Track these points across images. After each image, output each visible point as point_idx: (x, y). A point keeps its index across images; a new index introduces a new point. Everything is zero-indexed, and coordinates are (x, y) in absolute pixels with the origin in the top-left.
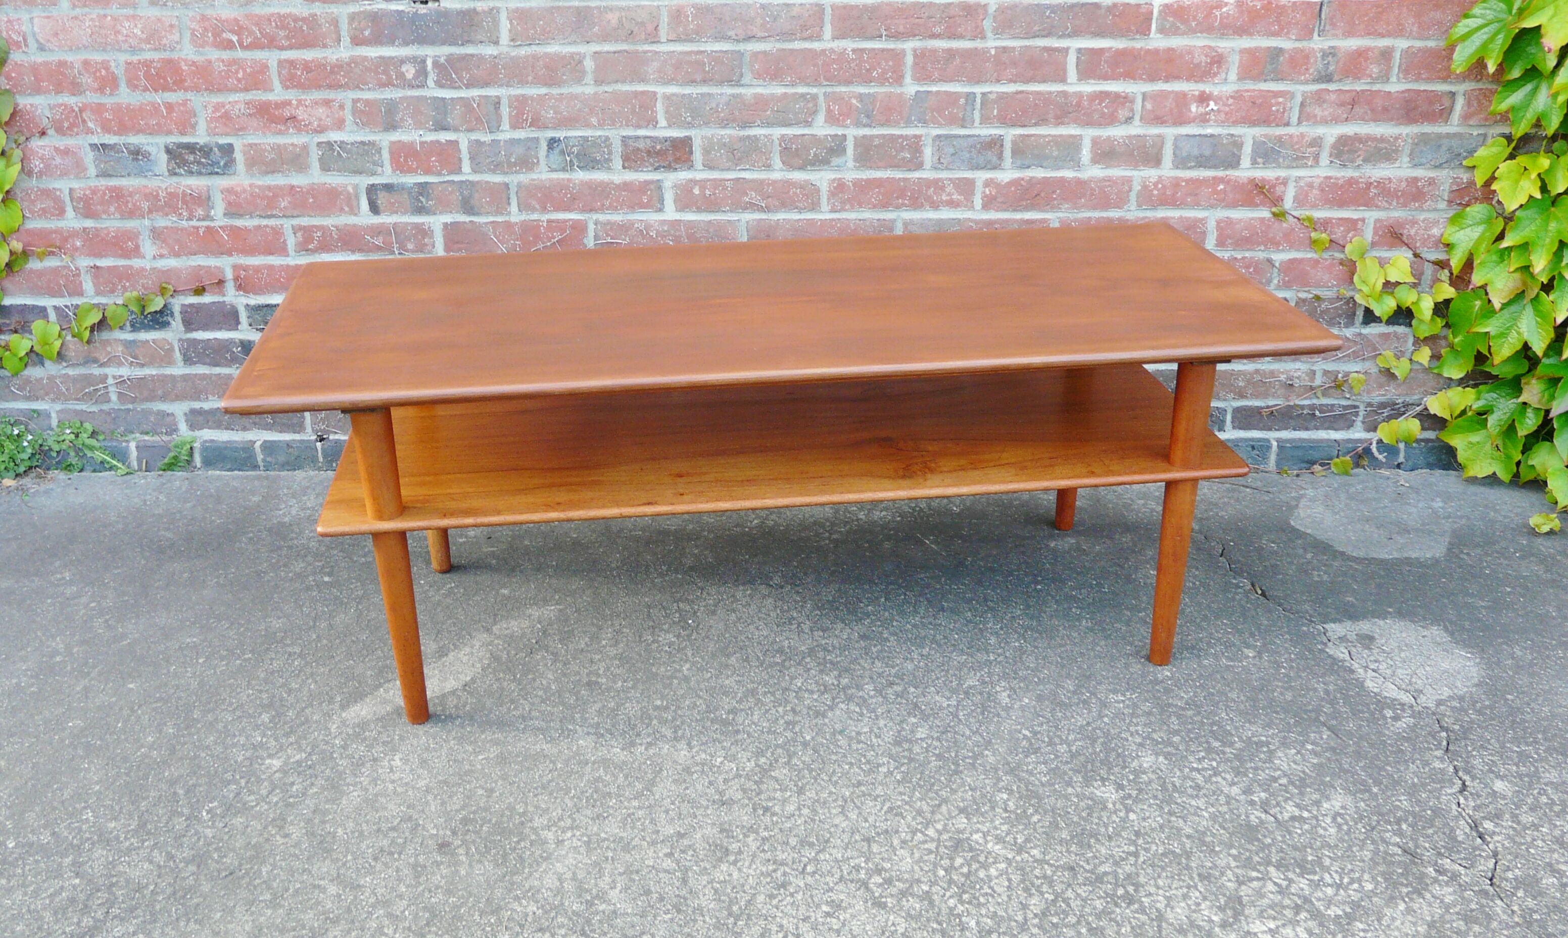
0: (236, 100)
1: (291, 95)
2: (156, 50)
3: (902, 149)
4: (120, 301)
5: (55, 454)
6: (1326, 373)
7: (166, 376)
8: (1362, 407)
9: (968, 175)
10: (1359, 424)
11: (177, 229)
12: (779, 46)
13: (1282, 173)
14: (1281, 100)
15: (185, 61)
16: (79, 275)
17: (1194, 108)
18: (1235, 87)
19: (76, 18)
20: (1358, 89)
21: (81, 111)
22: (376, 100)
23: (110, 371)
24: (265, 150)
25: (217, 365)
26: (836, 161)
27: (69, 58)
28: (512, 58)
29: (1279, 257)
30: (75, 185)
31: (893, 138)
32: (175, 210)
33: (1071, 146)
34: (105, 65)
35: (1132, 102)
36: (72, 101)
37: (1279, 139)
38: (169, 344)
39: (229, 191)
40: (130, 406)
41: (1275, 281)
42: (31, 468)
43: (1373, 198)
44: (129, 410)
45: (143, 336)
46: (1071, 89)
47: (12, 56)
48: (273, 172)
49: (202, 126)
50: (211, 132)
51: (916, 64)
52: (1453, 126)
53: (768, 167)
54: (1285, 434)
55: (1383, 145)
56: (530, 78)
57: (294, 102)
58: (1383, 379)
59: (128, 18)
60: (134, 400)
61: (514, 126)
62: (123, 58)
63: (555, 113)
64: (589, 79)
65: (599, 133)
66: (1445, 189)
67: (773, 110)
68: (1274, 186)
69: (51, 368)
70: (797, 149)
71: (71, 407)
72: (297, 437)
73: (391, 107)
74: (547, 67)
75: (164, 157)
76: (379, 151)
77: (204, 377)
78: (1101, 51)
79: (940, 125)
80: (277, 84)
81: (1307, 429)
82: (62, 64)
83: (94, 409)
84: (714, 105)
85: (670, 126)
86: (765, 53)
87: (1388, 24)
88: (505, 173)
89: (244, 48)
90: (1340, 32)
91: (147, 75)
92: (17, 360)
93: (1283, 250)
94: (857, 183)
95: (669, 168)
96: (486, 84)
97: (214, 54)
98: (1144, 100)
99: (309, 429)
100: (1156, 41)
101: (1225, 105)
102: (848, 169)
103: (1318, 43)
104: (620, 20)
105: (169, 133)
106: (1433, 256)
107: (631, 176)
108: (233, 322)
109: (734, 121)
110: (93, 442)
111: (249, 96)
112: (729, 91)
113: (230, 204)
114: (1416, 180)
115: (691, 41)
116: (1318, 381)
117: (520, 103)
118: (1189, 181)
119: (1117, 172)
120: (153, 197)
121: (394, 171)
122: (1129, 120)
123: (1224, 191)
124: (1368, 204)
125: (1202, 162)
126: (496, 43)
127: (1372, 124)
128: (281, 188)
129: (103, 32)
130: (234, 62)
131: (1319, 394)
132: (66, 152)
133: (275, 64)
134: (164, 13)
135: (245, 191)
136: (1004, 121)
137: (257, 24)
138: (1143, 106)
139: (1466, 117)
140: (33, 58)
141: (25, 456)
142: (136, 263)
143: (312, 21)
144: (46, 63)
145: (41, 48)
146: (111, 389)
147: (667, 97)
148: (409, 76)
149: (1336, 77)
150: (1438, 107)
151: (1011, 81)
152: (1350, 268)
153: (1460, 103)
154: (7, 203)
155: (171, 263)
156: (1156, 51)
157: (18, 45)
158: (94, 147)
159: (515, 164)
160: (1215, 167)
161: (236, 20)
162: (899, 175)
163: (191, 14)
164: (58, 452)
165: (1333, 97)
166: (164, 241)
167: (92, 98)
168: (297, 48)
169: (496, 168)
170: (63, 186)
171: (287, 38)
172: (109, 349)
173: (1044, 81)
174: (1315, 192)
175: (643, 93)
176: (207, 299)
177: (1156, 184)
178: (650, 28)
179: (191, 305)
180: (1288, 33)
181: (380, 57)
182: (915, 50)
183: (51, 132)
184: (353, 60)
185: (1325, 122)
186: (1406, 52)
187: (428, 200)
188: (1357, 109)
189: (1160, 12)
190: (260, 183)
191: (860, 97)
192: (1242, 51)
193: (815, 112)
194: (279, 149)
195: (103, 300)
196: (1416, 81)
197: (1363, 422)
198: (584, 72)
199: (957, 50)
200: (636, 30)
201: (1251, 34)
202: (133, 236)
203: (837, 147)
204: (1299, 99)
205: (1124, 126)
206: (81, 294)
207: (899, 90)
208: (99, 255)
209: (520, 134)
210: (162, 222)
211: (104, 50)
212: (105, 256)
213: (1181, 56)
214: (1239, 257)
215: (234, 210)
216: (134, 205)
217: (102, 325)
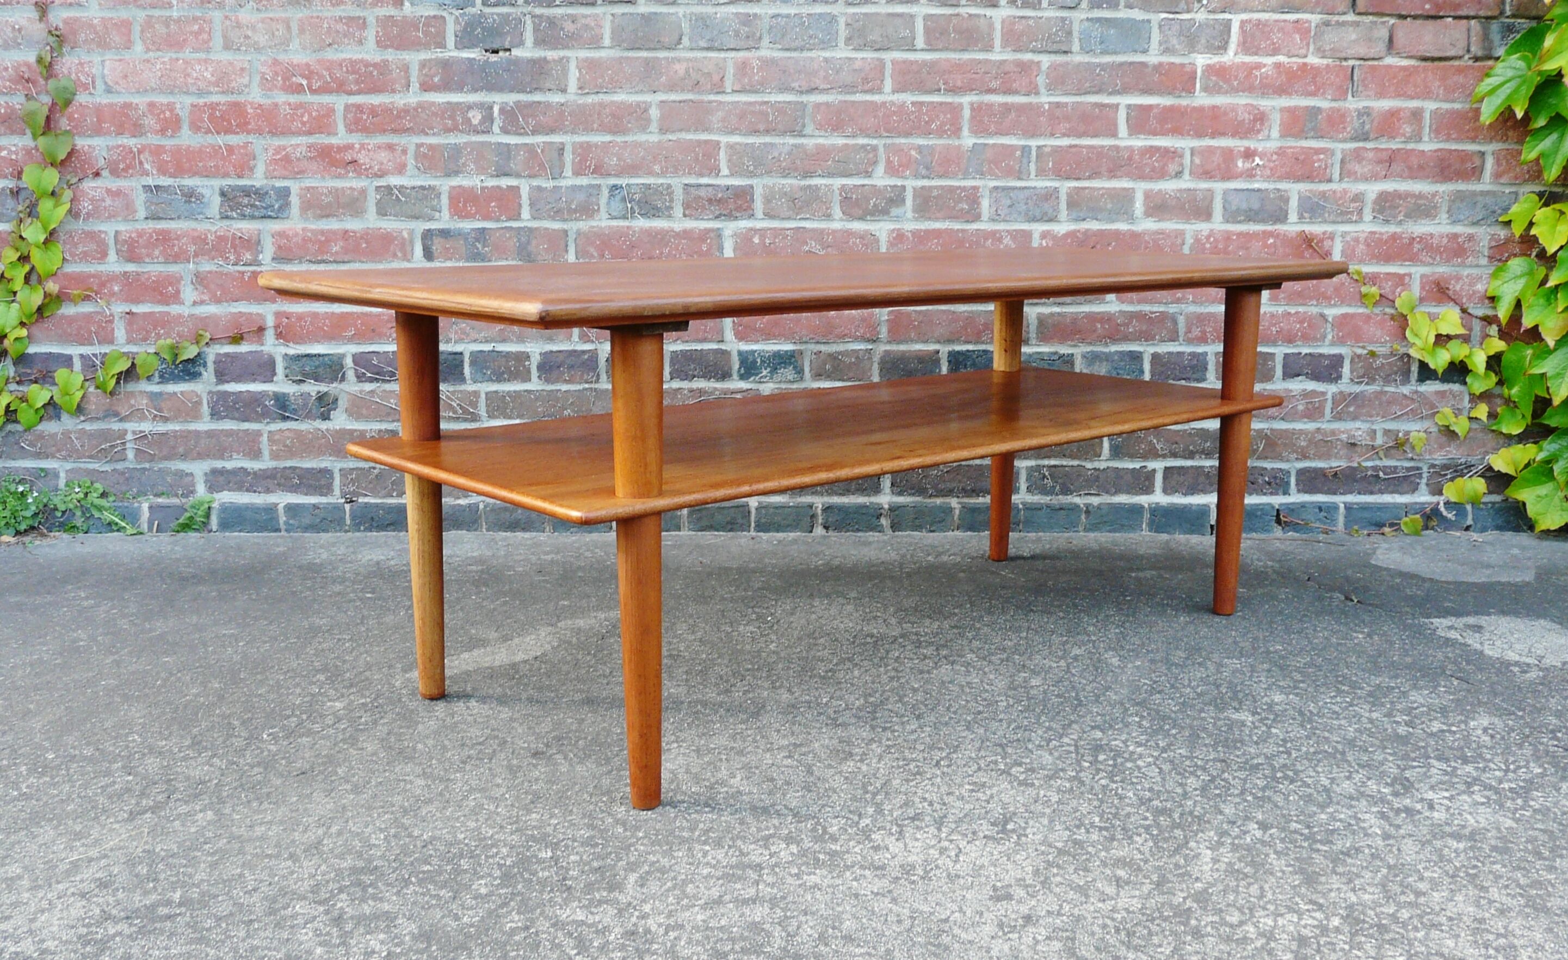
0: (298, 144)
1: (355, 139)
2: (223, 92)
3: (960, 200)
4: (152, 350)
5: (59, 514)
6: (1387, 432)
7: (189, 432)
8: (1425, 469)
9: (1025, 226)
10: (1423, 487)
11: (221, 274)
12: (841, 97)
13: (1329, 228)
14: (1322, 156)
15: (251, 103)
16: (111, 322)
17: (1240, 164)
18: (1279, 144)
19: (148, 61)
20: (1394, 147)
21: (140, 152)
22: (439, 145)
23: (130, 426)
24: (322, 194)
25: (246, 420)
26: (895, 211)
27: (136, 100)
28: (578, 105)
29: (1332, 312)
30: (122, 227)
31: (952, 189)
32: (223, 255)
33: (1123, 201)
34: (171, 107)
35: (1181, 156)
36: (132, 142)
37: (1323, 194)
38: (197, 396)
39: (281, 234)
40: (147, 465)
41: (1330, 337)
42: (32, 528)
43: (1416, 254)
44: (145, 469)
45: (171, 388)
46: (1122, 144)
47: (77, 97)
48: (327, 216)
49: (260, 169)
50: (269, 175)
51: (973, 118)
52: (1486, 183)
53: (828, 217)
54: (1351, 498)
55: (1422, 202)
56: (595, 126)
57: (357, 146)
58: (1444, 439)
59: (199, 61)
60: (152, 458)
61: (577, 173)
62: (189, 100)
63: (619, 159)
64: (654, 127)
65: (661, 181)
66: (1484, 244)
67: (834, 161)
68: (1322, 241)
69: (68, 423)
70: (857, 199)
71: (82, 465)
72: (323, 500)
73: (457, 150)
74: (613, 115)
75: (217, 200)
76: (439, 195)
77: (230, 433)
78: (1150, 107)
79: (997, 178)
80: (341, 128)
81: (1372, 493)
82: (127, 106)
83: (108, 468)
84: (776, 154)
85: (732, 175)
86: (827, 104)
87: (1415, 86)
88: (565, 220)
89: (313, 92)
90: (1371, 93)
91: (212, 118)
92: (32, 411)
93: (1335, 305)
94: (915, 233)
95: (730, 216)
96: (552, 131)
97: (282, 98)
98: (1192, 155)
99: (337, 491)
100: (1201, 99)
101: (1269, 161)
102: (908, 220)
103: (1352, 104)
104: (687, 71)
105: (226, 175)
106: (1480, 312)
107: (690, 224)
108: (269, 374)
109: (796, 170)
110: (103, 502)
111: (312, 140)
112: (792, 141)
113: (280, 247)
114: (1455, 236)
115: (756, 92)
116: (1379, 441)
117: (584, 151)
118: (1240, 234)
119: (1169, 226)
120: (200, 240)
121: (452, 216)
122: (1179, 174)
123: (1274, 245)
124: (1413, 259)
125: (1251, 216)
126: (564, 91)
127: (1410, 182)
128: (334, 232)
129: (173, 74)
130: (301, 105)
131: (1381, 454)
132: (117, 194)
133: (342, 108)
134: (237, 57)
135: (297, 235)
136: (1060, 174)
137: (328, 69)
138: (1192, 161)
139: (1497, 176)
140: (98, 100)
141: (28, 514)
142: (174, 309)
143: (383, 67)
144: (111, 105)
145: (109, 90)
146: (128, 445)
147: (731, 146)
148: (475, 122)
149: (1372, 136)
150: (1469, 165)
151: (1064, 135)
152: (1402, 322)
153: (1490, 163)
154: (49, 245)
155: (211, 309)
156: (1201, 109)
157: (85, 87)
158: (147, 188)
159: (575, 211)
160: (1263, 221)
161: (307, 65)
162: (957, 226)
163: (263, 58)
164: (64, 512)
165: (1371, 155)
166: (206, 287)
167: (153, 140)
168: (366, 93)
169: (557, 214)
170: (109, 229)
171: (357, 82)
172: (133, 402)
173: (1095, 136)
174: (1361, 246)
175: (706, 142)
176: (244, 348)
177: (1208, 237)
178: (716, 78)
179: (227, 355)
180: (1324, 93)
181: (448, 103)
182: (972, 104)
183: (105, 173)
184: (421, 106)
185: (1366, 179)
186: (1434, 113)
187: (484, 246)
188: (1394, 166)
189: (1203, 71)
190: (313, 227)
191: (920, 149)
192: (1282, 110)
193: (875, 163)
194: (335, 192)
195: (133, 349)
196: (1447, 140)
197: (1427, 485)
198: (649, 120)
199: (1013, 104)
200: (702, 80)
201: (1290, 94)
202: (174, 280)
203: (896, 197)
204: (1339, 156)
205: (1174, 180)
206: (111, 342)
207: (957, 143)
208: (137, 301)
209: (583, 181)
210: (207, 266)
211: (172, 93)
212: (142, 302)
213: (1225, 114)
214: (1293, 311)
215: (283, 256)
216: (180, 248)
217: (129, 374)
